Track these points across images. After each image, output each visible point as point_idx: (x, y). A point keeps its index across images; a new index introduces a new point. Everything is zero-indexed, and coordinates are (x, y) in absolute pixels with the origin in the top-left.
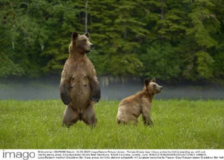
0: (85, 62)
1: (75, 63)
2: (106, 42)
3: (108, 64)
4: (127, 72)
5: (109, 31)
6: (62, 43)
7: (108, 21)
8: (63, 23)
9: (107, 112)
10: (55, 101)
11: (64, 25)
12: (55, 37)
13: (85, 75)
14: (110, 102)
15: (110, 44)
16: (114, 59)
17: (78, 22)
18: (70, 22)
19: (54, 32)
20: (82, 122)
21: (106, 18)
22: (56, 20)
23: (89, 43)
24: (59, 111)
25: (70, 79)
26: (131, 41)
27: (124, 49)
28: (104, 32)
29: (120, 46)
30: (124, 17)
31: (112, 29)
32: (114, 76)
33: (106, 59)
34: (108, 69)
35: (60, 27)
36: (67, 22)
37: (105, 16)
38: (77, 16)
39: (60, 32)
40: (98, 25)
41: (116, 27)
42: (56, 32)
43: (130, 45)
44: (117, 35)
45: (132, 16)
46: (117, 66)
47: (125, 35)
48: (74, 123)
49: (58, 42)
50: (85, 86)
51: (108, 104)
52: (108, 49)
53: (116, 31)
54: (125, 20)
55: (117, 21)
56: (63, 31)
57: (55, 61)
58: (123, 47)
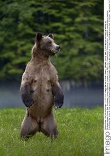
0: (48, 65)
1: (38, 66)
2: (66, 43)
3: (68, 67)
4: (89, 75)
5: (69, 31)
6: (19, 46)
7: (68, 20)
8: (18, 24)
9: (69, 121)
10: (12, 110)
11: (21, 25)
12: (10, 39)
13: (48, 79)
14: (72, 110)
15: (71, 45)
16: (76, 61)
17: (35, 22)
18: (26, 22)
19: (10, 33)
20: (41, 133)
21: (65, 17)
22: (11, 20)
23: (55, 45)
24: (17, 121)
25: (32, 81)
26: (92, 41)
27: (86, 50)
28: (64, 32)
29: (81, 47)
30: (86, 15)
31: (72, 28)
32: (76, 80)
33: (67, 61)
34: (69, 72)
35: (16, 28)
36: (23, 22)
37: (64, 14)
38: (34, 15)
39: (16, 33)
40: (56, 24)
41: (76, 27)
42: (11, 33)
43: (92, 46)
44: (78, 35)
45: (94, 14)
46: (78, 69)
47: (87, 35)
48: (33, 135)
49: (13, 44)
50: (48, 90)
51: (70, 112)
52: (68, 51)
53: (77, 31)
54: (86, 19)
55: (78, 20)
56: (20, 32)
57: (12, 65)
58: (84, 48)
